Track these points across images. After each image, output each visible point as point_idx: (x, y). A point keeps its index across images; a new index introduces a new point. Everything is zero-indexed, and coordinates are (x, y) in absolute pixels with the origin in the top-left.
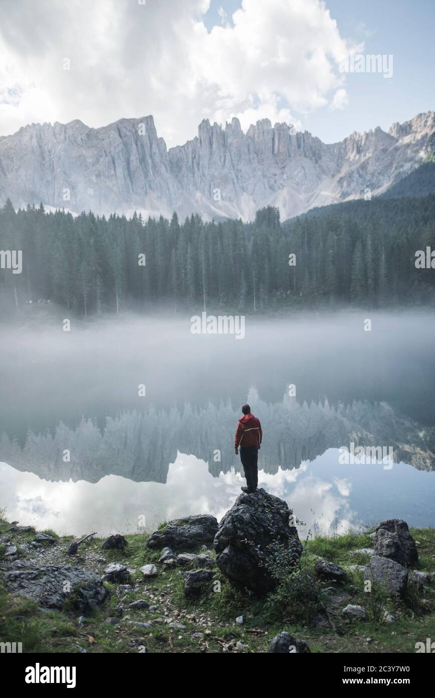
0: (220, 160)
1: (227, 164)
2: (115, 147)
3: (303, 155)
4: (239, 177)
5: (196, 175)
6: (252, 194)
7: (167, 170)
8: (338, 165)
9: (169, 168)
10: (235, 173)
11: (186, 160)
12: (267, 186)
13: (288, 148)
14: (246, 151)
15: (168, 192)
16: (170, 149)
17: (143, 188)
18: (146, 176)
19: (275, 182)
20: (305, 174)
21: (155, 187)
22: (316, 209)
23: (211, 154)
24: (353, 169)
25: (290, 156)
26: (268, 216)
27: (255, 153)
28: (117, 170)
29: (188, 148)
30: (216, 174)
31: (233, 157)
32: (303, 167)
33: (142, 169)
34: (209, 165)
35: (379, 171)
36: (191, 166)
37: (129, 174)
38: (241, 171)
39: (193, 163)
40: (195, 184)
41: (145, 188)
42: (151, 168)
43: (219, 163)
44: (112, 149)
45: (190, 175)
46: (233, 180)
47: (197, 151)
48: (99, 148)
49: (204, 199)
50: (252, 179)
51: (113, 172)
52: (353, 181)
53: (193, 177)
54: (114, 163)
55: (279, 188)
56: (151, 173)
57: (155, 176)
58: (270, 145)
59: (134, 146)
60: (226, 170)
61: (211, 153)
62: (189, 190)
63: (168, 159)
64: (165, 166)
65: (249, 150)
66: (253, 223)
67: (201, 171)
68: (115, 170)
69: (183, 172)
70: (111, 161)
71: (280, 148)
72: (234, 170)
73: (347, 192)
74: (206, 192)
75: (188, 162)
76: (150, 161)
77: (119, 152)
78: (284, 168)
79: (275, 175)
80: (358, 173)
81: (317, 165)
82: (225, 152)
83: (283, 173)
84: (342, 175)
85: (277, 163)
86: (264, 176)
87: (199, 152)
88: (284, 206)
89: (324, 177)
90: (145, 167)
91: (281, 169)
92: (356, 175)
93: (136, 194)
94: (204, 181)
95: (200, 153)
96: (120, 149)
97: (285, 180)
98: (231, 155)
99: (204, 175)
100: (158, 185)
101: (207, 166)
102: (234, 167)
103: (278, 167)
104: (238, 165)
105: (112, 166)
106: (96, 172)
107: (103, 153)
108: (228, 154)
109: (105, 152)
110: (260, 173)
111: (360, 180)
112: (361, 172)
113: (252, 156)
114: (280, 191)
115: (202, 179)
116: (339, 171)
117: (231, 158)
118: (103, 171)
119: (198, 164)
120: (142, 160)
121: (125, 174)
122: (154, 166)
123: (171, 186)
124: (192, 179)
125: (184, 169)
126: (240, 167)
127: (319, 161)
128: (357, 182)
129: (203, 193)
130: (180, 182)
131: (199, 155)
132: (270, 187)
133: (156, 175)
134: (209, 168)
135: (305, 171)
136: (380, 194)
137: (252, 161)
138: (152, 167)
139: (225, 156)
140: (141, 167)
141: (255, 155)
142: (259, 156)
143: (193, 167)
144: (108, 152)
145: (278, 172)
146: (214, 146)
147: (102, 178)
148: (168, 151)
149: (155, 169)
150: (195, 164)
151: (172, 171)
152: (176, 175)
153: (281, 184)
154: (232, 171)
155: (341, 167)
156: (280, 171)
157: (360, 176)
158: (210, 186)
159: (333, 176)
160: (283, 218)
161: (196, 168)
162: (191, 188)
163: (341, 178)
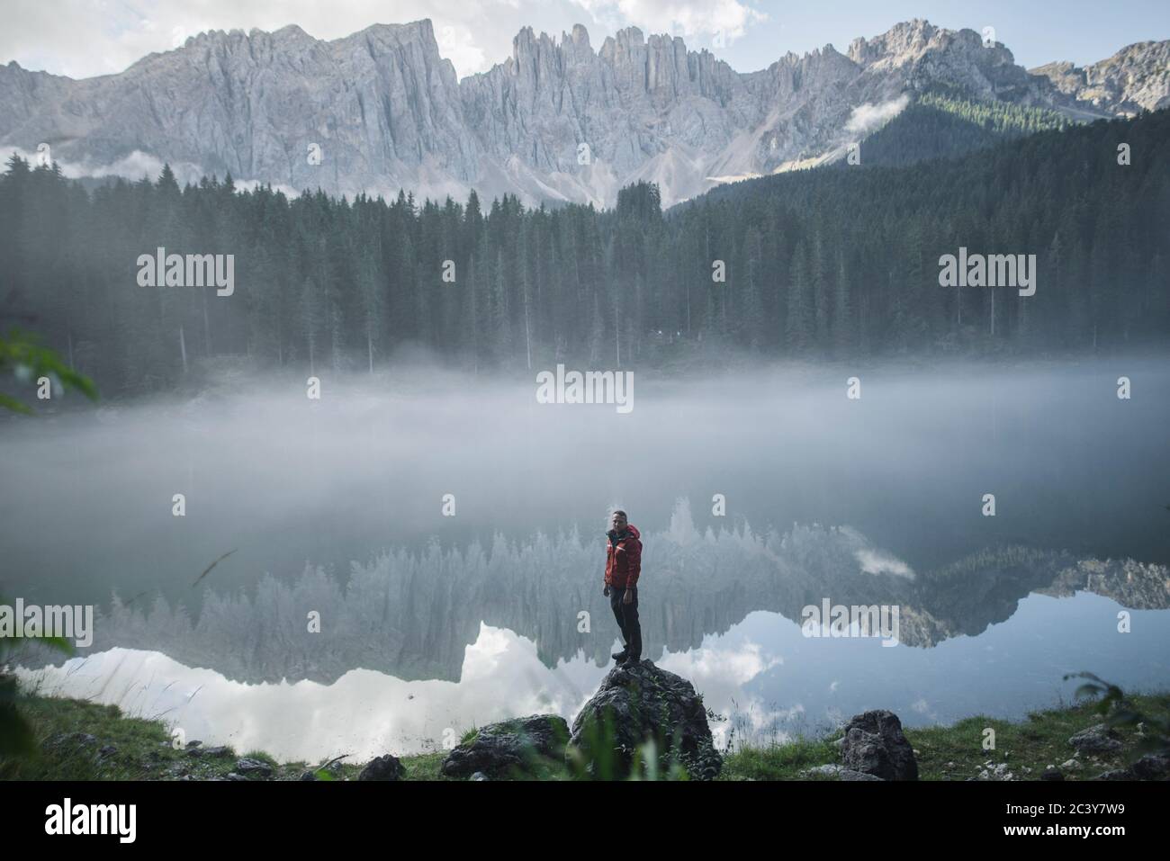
0: (553, 100)
1: (565, 107)
2: (363, 75)
3: (699, 91)
4: (588, 131)
5: (509, 128)
6: (609, 161)
7: (457, 118)
8: (760, 111)
9: (461, 114)
10: (580, 123)
11: (491, 100)
12: (637, 147)
13: (673, 81)
14: (599, 83)
15: (459, 155)
16: (463, 80)
17: (414, 149)
18: (420, 128)
19: (652, 139)
20: (703, 126)
21: (436, 146)
22: (724, 187)
23: (536, 89)
24: (787, 119)
25: (676, 94)
26: (639, 199)
27: (616, 88)
28: (366, 118)
29: (495, 77)
30: (546, 124)
31: (575, 94)
32: (699, 114)
33: (413, 113)
34: (533, 108)
35: (832, 122)
36: (502, 113)
37: (389, 124)
38: (590, 119)
39: (504, 103)
40: (508, 143)
41: (418, 149)
42: (428, 113)
43: (552, 105)
44: (358, 78)
45: (500, 126)
46: (576, 135)
47: (512, 84)
48: (334, 76)
49: (526, 170)
50: (610, 134)
51: (359, 120)
52: (788, 138)
53: (506, 129)
54: (361, 104)
55: (659, 150)
56: (430, 122)
57: (435, 127)
58: (642, 73)
59: (398, 73)
60: (564, 118)
61: (537, 87)
62: (498, 152)
63: (459, 96)
64: (455, 109)
65: (604, 83)
66: (614, 211)
67: (519, 119)
68: (363, 118)
69: (486, 121)
70: (357, 100)
71: (660, 80)
72: (577, 117)
73: (778, 158)
74: (529, 156)
75: (495, 102)
76: (426, 100)
77: (370, 83)
78: (666, 114)
79: (651, 127)
80: (796, 124)
81: (723, 110)
82: (561, 85)
83: (665, 123)
84: (768, 127)
85: (654, 106)
86: (632, 129)
87: (515, 86)
88: (668, 182)
89: (737, 130)
90: (419, 110)
91: (661, 116)
92: (792, 128)
93: (401, 159)
94: (524, 138)
95: (518, 86)
96: (373, 78)
97: (668, 136)
98: (571, 92)
99: (524, 126)
100: (442, 143)
101: (530, 111)
102: (577, 112)
103: (656, 112)
104: (585, 108)
105: (358, 110)
106: (330, 120)
107: (342, 85)
108: (567, 89)
109: (345, 83)
110: (623, 123)
111: (800, 137)
112: (801, 122)
113: (609, 93)
114: (660, 154)
115: (520, 134)
116: (762, 122)
117: (573, 96)
118: (341, 118)
119: (514, 107)
120: (414, 99)
121: (382, 123)
122: (435, 108)
123: (465, 145)
124: (503, 133)
125: (488, 115)
126: (588, 112)
127: (728, 104)
128: (794, 140)
129: (523, 157)
130: (481, 138)
131: (515, 90)
132: (642, 149)
133: (438, 125)
134: (533, 113)
135: (703, 120)
136: (834, 161)
137: (611, 102)
138: (431, 111)
139: (562, 93)
140: (411, 111)
141: (616, 92)
142: (623, 94)
143: (505, 112)
144: (349, 84)
145: (656, 121)
146: (542, 75)
147: (339, 129)
148: (459, 82)
149: (436, 116)
150: (508, 106)
151: (467, 118)
152: (475, 126)
153: (662, 143)
154: (575, 119)
155: (766, 114)
156: (660, 120)
157: (800, 130)
158: (535, 145)
159: (753, 129)
160: (667, 202)
161: (510, 114)
162: (501, 147)
163: (767, 133)
